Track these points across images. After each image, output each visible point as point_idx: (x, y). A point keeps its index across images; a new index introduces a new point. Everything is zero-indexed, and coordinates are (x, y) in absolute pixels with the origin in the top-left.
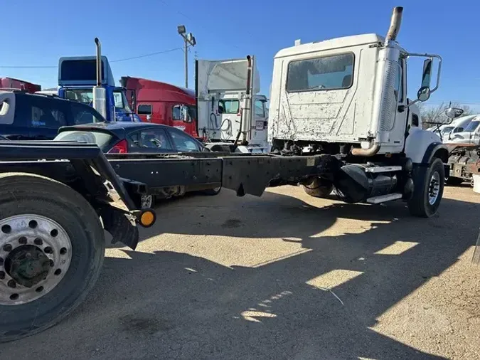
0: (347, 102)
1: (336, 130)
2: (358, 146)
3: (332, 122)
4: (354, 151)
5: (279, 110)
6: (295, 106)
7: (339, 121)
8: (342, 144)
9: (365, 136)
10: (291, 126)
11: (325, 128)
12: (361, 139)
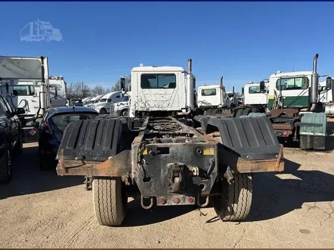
0: (174, 94)
1: (170, 105)
2: (181, 111)
3: (168, 102)
4: (179, 114)
5: (137, 97)
6: (148, 95)
7: (171, 101)
8: (174, 111)
9: (184, 107)
10: (146, 104)
11: (165, 105)
12: (182, 109)
